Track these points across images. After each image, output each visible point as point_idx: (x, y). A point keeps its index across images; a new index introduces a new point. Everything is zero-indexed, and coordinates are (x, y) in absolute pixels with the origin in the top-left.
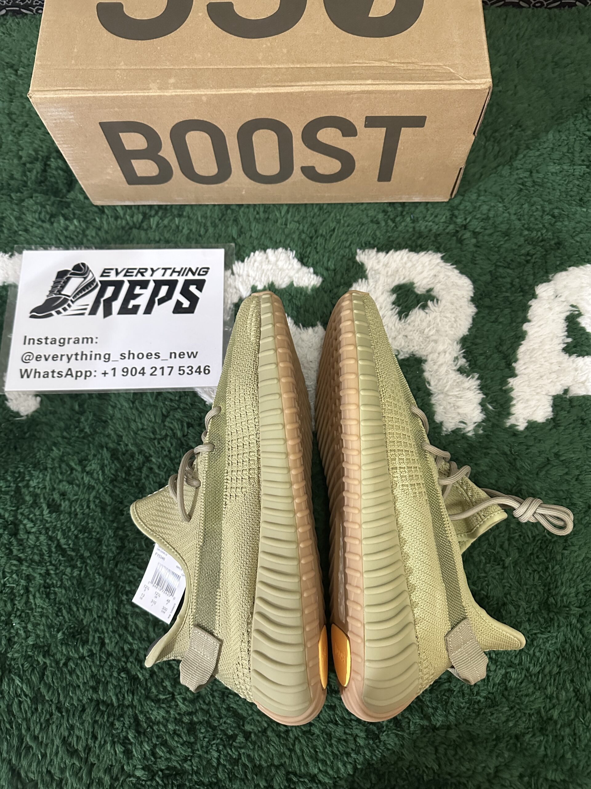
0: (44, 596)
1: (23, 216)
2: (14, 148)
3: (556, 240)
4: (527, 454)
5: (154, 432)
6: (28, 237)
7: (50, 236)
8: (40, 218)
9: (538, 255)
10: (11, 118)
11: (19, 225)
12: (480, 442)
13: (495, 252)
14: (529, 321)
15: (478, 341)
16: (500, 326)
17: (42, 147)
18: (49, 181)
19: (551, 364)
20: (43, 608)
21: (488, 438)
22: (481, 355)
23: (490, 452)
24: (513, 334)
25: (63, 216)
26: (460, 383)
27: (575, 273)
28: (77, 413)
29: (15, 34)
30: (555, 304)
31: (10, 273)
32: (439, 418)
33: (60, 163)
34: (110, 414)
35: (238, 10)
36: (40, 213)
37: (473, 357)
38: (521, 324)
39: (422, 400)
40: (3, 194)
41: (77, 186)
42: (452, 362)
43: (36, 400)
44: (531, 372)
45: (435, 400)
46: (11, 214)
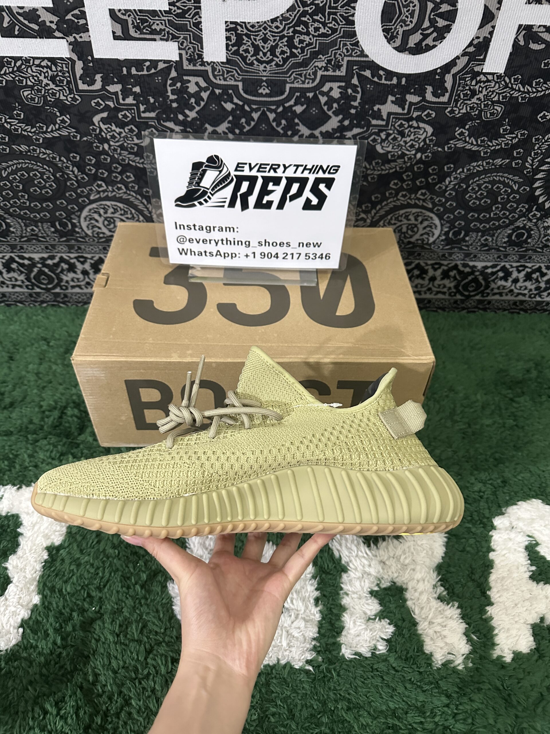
1: (35, 454)
2: (37, 399)
3: (502, 479)
4: (520, 688)
5: (136, 671)
6: (37, 472)
8: (50, 456)
9: (488, 492)
10: (38, 376)
11: (31, 461)
12: (471, 676)
14: (493, 550)
15: (452, 569)
16: (469, 556)
17: (61, 399)
18: (64, 426)
19: (523, 591)
21: (478, 671)
22: (457, 583)
23: (483, 687)
24: (482, 562)
25: (72, 454)
26: (442, 612)
27: (524, 506)
28: (59, 647)
29: (52, 318)
30: (513, 535)
31: (15, 504)
32: (428, 648)
33: (76, 411)
34: (93, 649)
35: (240, 308)
36: (52, 452)
37: (450, 585)
38: (487, 554)
39: (409, 630)
40: (21, 436)
41: (88, 430)
42: (432, 590)
43: (18, 632)
44: (506, 599)
45: (422, 629)
46: (25, 452)
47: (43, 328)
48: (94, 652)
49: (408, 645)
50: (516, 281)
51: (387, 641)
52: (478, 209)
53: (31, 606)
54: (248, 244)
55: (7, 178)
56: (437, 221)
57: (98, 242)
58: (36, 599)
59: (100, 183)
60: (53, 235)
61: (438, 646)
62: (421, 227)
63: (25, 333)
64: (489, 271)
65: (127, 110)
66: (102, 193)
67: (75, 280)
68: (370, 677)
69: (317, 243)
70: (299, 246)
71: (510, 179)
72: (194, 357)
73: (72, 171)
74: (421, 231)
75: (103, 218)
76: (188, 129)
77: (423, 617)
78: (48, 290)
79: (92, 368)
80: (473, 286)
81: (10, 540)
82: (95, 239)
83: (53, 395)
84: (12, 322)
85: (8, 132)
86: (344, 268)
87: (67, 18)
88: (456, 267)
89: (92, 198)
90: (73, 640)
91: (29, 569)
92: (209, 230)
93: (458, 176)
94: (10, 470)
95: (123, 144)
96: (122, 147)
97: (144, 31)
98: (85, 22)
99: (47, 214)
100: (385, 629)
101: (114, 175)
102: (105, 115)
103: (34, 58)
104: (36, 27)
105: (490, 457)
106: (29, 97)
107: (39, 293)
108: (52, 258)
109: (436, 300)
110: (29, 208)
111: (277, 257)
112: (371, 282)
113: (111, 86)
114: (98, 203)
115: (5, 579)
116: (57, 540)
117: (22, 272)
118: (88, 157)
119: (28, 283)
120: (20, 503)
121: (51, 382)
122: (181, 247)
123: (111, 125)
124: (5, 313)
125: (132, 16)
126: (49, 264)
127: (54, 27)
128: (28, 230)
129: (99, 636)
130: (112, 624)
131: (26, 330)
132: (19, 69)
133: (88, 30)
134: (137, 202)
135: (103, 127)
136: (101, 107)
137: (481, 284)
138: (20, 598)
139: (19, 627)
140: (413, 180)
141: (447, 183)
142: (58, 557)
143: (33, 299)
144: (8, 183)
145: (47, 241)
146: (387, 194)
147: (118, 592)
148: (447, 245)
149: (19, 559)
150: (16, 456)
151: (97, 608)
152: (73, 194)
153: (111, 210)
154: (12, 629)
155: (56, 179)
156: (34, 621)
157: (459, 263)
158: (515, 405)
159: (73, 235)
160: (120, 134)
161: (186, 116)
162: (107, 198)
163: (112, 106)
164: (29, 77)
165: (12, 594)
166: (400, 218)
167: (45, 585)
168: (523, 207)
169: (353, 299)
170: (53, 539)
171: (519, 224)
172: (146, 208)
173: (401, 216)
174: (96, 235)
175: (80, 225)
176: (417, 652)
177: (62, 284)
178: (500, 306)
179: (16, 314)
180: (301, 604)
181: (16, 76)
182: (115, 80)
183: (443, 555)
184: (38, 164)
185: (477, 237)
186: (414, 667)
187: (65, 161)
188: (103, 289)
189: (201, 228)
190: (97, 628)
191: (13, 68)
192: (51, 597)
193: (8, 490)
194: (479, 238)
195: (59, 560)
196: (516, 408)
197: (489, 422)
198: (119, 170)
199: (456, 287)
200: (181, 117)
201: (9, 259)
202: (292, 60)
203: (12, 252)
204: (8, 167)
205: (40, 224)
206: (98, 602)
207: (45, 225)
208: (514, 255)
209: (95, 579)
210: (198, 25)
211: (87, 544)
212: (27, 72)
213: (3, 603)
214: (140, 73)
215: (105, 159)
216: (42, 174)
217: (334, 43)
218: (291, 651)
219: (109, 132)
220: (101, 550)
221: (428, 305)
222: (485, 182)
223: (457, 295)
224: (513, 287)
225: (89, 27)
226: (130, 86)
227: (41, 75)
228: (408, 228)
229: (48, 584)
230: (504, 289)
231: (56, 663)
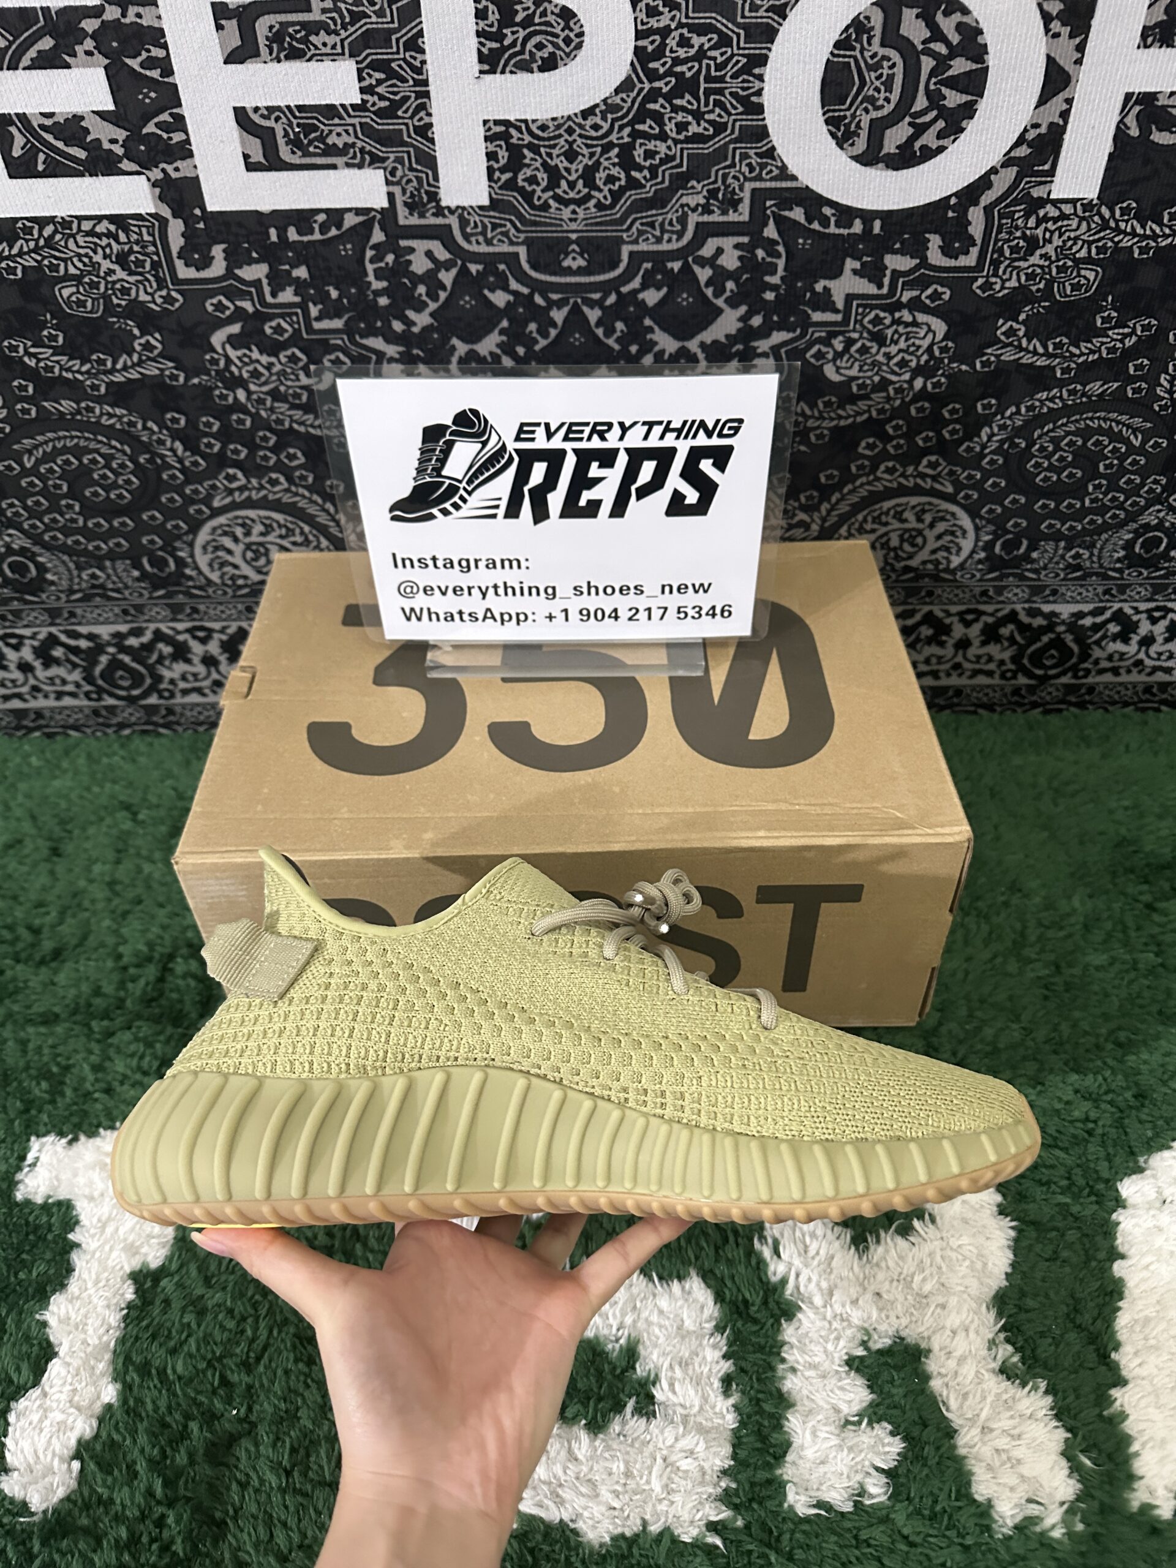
1: (107, 1064)
2: (111, 940)
3: (1134, 1090)
6: (111, 1103)
8: (139, 1068)
9: (1106, 1120)
10: (112, 890)
11: (97, 1080)
12: (1082, 1554)
14: (1123, 1257)
15: (1030, 1303)
16: (1067, 1270)
17: (162, 938)
18: (167, 998)
21: (1098, 1543)
22: (1042, 1335)
24: (1097, 1284)
26: (1010, 1402)
28: (159, 1503)
29: (142, 760)
30: (1165, 1220)
31: (63, 1177)
32: (981, 1489)
34: (233, 1505)
35: (538, 731)
36: (142, 1057)
37: (1026, 1340)
38: (1108, 1264)
39: (938, 1448)
40: (75, 1023)
42: (985, 1352)
43: (70, 1471)
44: (1155, 1371)
45: (966, 1445)
46: (84, 1059)
47: (123, 783)
48: (236, 1512)
49: (936, 1483)
50: (1147, 641)
51: (888, 1473)
52: (1056, 492)
53: (98, 1408)
54: (552, 593)
55: (34, 471)
56: (966, 521)
57: (234, 596)
58: (110, 1393)
59: (231, 471)
60: (137, 584)
61: (1005, 1485)
62: (930, 535)
63: (85, 794)
64: (1088, 621)
65: (282, 316)
66: (237, 494)
67: (191, 678)
68: (853, 1560)
69: (702, 585)
70: (663, 592)
71: (1124, 425)
73: (172, 450)
74: (932, 544)
75: (241, 546)
76: (415, 351)
77: (970, 1416)
78: (131, 700)
79: (217, 878)
80: (1053, 657)
81: (53, 1259)
82: (229, 591)
83: (145, 931)
84: (57, 773)
85: (32, 375)
86: (764, 633)
87: (144, 131)
88: (1013, 617)
89: (216, 503)
90: (190, 1486)
91: (93, 1323)
92: (466, 566)
93: (1009, 422)
94: (53, 1102)
95: (276, 389)
96: (275, 395)
97: (311, 149)
98: (184, 137)
99: (123, 542)
100: (883, 1445)
101: (261, 453)
102: (235, 328)
103: (80, 219)
104: (82, 154)
105: (1106, 1040)
106: (74, 298)
107: (114, 707)
108: (137, 632)
109: (974, 688)
110: (84, 531)
111: (616, 618)
112: (824, 664)
113: (246, 267)
114: (230, 515)
115: (42, 1348)
116: (155, 1255)
117: (75, 666)
118: (204, 419)
119: (88, 688)
120: (75, 1175)
121: (139, 902)
122: (407, 604)
123: (250, 350)
124: (43, 752)
125: (284, 120)
126: (131, 647)
127: (119, 151)
128: (85, 577)
129: (247, 1475)
130: (274, 1446)
131: (88, 789)
132: (50, 242)
133: (190, 155)
134: (312, 510)
135: (233, 354)
136: (228, 313)
137: (1071, 650)
138: (75, 1391)
139: (73, 1458)
140: (909, 436)
141: (985, 439)
142: (156, 1295)
143: (101, 720)
144: (37, 482)
145: (125, 599)
146: (854, 469)
147: (287, 1372)
148: (990, 571)
149: (71, 1301)
150: (67, 1069)
151: (243, 1410)
152: (177, 497)
153: (258, 528)
154: (56, 1462)
155: (139, 470)
156: (104, 1443)
157: (1018, 607)
158: (1156, 917)
159: (179, 584)
160: (269, 366)
161: (409, 323)
162: (249, 504)
163: (251, 309)
164: (71, 258)
165: (57, 1382)
166: (884, 519)
167: (128, 1360)
168: (1156, 482)
169: (786, 702)
170: (146, 1255)
171: (1149, 518)
172: (333, 519)
173: (887, 513)
174: (230, 582)
175: (195, 562)
176: (957, 1500)
177: (162, 686)
178: (1116, 697)
179: (67, 753)
180: (692, 1392)
181: (44, 258)
182: (255, 255)
183: (1009, 1270)
184: (100, 438)
185: (1056, 551)
186: (951, 1533)
187: (155, 428)
188: (241, 701)
189: (449, 564)
190: (243, 1455)
191: (37, 241)
192: (141, 1386)
193: (48, 1147)
194: (1061, 552)
195: (158, 1302)
196: (1160, 925)
197: (1100, 959)
198: (271, 443)
199: (1015, 659)
200: (398, 326)
201: (46, 639)
202: (632, 195)
203: (52, 624)
204: (36, 447)
205: (108, 563)
206: (244, 1397)
207: (120, 565)
208: (1141, 585)
209: (238, 1344)
210: (424, 131)
212: (66, 247)
213: (38, 1402)
214: (305, 239)
215: (241, 422)
216: (109, 458)
217: (720, 154)
218: (672, 1503)
219: (246, 364)
221: (955, 700)
222: (1068, 433)
223: (1020, 675)
224: (1142, 656)
225: (194, 148)
226: (287, 267)
227: (95, 252)
228: (902, 539)
229: (134, 1357)
230: (1121, 659)
231: (153, 1541)
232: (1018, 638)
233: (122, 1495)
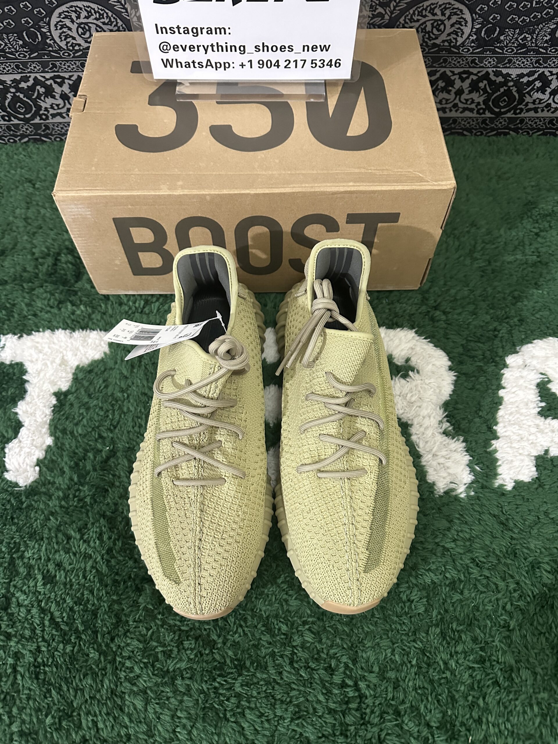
0: (33, 676)
1: (33, 303)
2: (29, 246)
3: (518, 318)
4: (518, 513)
6: (36, 321)
7: (58, 320)
8: (48, 304)
9: (504, 331)
10: (26, 222)
11: (29, 310)
12: (472, 504)
13: (466, 328)
14: (504, 388)
15: (460, 406)
16: (478, 393)
17: (53, 245)
18: (59, 273)
19: (530, 426)
20: (30, 690)
21: (479, 499)
22: (464, 419)
24: (490, 400)
25: (71, 302)
26: (447, 445)
27: (540, 345)
28: (76, 483)
29: (35, 157)
30: (525, 373)
31: (18, 352)
32: (431, 478)
33: (70, 258)
35: (236, 130)
36: (49, 300)
37: (456, 421)
38: (496, 391)
40: (15, 284)
41: (85, 277)
42: (437, 425)
43: (35, 471)
44: (512, 434)
45: (425, 461)
46: (22, 301)
47: (26, 169)
50: (555, 92)
53: (44, 447)
54: (243, 50)
56: (467, 15)
57: (74, 57)
58: (49, 441)
60: (22, 49)
61: (441, 476)
62: (448, 23)
63: (7, 174)
64: (525, 80)
67: (56, 107)
69: (325, 46)
70: (304, 51)
72: (186, 189)
74: (448, 30)
75: (76, 25)
77: (428, 450)
78: (26, 121)
79: (75, 204)
80: (505, 101)
81: (17, 387)
82: (71, 53)
83: (45, 242)
86: (357, 78)
88: (487, 76)
91: (38, 413)
92: (196, 32)
94: (9, 320)
99: (11, 22)
105: (508, 296)
107: (18, 125)
109: (463, 119)
111: (278, 66)
112: (388, 96)
115: (16, 423)
116: (64, 386)
119: (3, 113)
120: (23, 351)
121: (41, 228)
122: (165, 56)
126: (23, 88)
131: (9, 172)
134: (112, 1)
137: (515, 97)
138: (33, 440)
139: (36, 466)
142: (66, 401)
143: (11, 132)
147: (128, 432)
148: (478, 47)
149: (28, 404)
150: (14, 305)
151: (111, 448)
154: (28, 467)
156: (49, 461)
157: (490, 70)
159: (44, 49)
165: (25, 436)
166: (424, 13)
167: (56, 427)
169: (367, 117)
170: (60, 385)
172: (124, 8)
174: (71, 48)
177: (41, 112)
178: (534, 125)
183: (451, 393)
185: (514, 35)
188: (80, 114)
189: (186, 31)
190: (113, 464)
192: (63, 438)
193: (9, 340)
194: (516, 36)
195: (67, 404)
199: (485, 102)
205: (4, 36)
206: (111, 442)
208: (556, 57)
209: (106, 421)
211: (95, 389)
213: (18, 444)
220: (109, 394)
221: (453, 126)
223: (487, 112)
224: (550, 101)
228: (433, 27)
229: (59, 427)
230: (539, 103)
231: (75, 496)
232: (488, 90)
233: (59, 480)
